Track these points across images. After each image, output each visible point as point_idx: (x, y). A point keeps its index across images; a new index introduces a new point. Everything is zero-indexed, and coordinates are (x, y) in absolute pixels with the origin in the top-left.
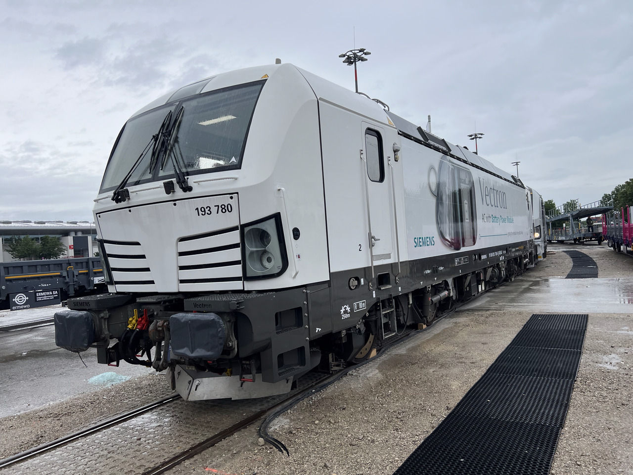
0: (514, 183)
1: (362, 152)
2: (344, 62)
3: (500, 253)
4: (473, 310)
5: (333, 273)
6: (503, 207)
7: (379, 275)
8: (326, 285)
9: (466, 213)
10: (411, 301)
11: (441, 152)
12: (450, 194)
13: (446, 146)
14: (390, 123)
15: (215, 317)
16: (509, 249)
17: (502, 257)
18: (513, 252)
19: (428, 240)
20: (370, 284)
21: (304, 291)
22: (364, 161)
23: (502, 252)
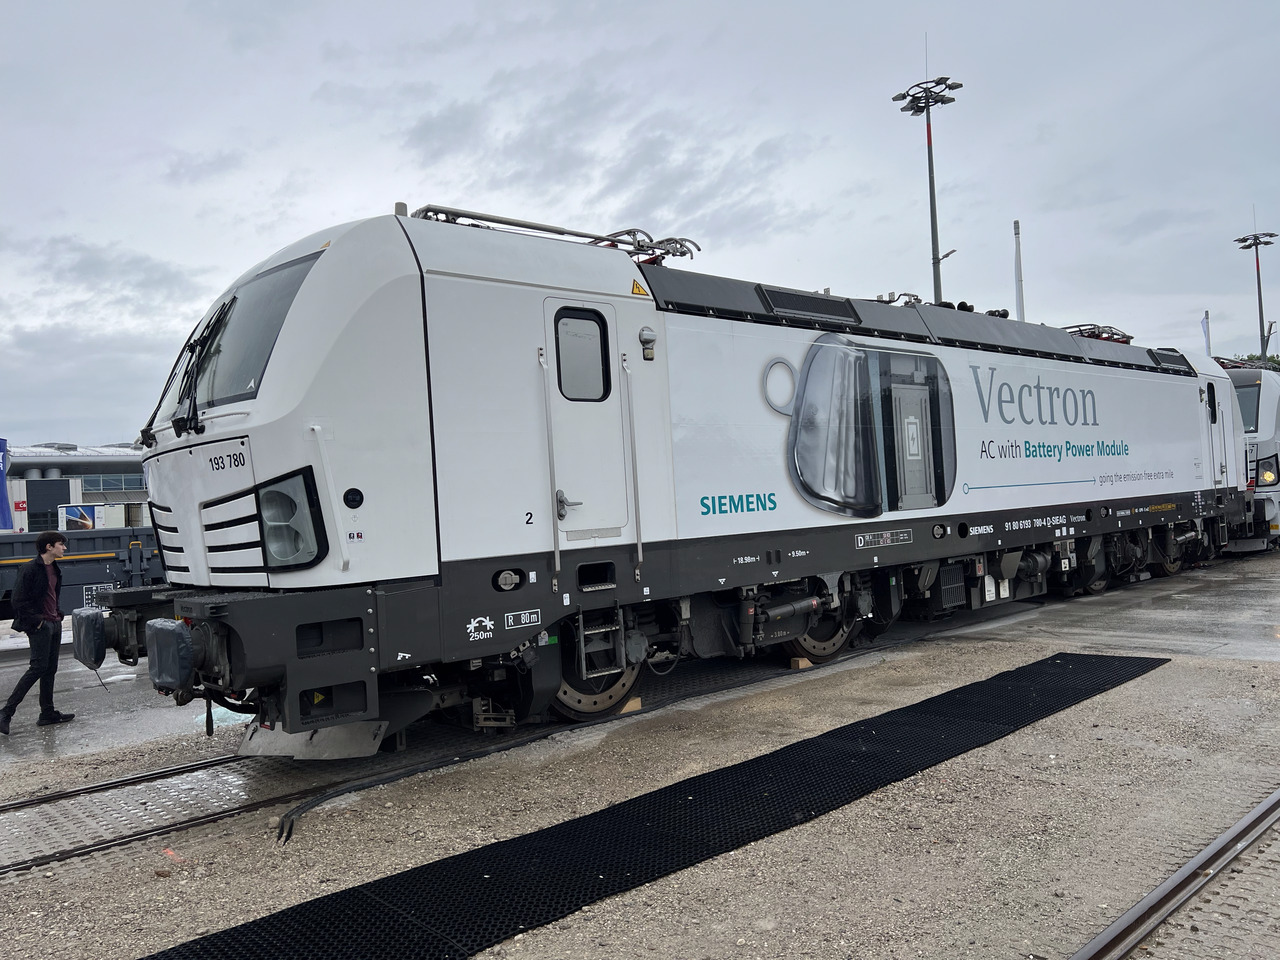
1: (541, 352)
2: (903, 109)
3: (1056, 520)
5: (448, 562)
6: (1081, 419)
7: (585, 566)
8: (431, 583)
9: (911, 442)
10: (686, 613)
11: (817, 329)
12: (845, 408)
13: (852, 314)
14: (636, 291)
15: (181, 626)
16: (1103, 511)
17: (1064, 529)
18: (1122, 518)
19: (751, 499)
20: (555, 582)
21: (369, 591)
22: (545, 366)
23: (1068, 519)
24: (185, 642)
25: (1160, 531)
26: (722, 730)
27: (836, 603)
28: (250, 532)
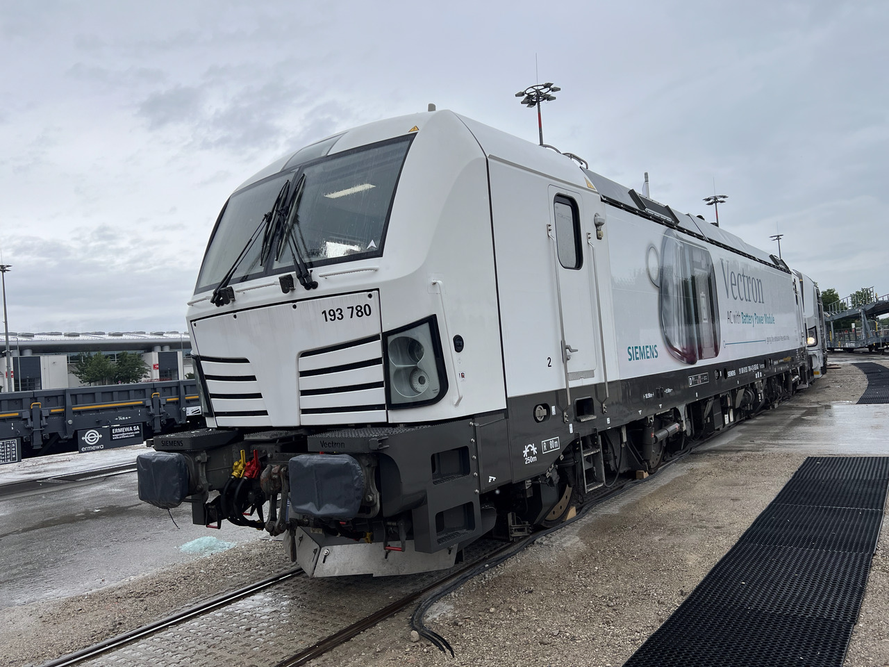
0: (774, 266)
1: (549, 228)
2: (522, 103)
3: (756, 367)
4: (717, 451)
5: (511, 398)
6: (758, 300)
7: (578, 401)
8: (502, 416)
9: (703, 310)
10: (625, 438)
11: (664, 224)
12: (678, 283)
13: (673, 216)
14: (589, 185)
15: (350, 459)
16: (769, 361)
17: (758, 373)
18: (775, 366)
19: (647, 349)
20: (566, 414)
21: (472, 423)
22: (554, 239)
23: (759, 367)
25: (787, 375)
27: (684, 427)
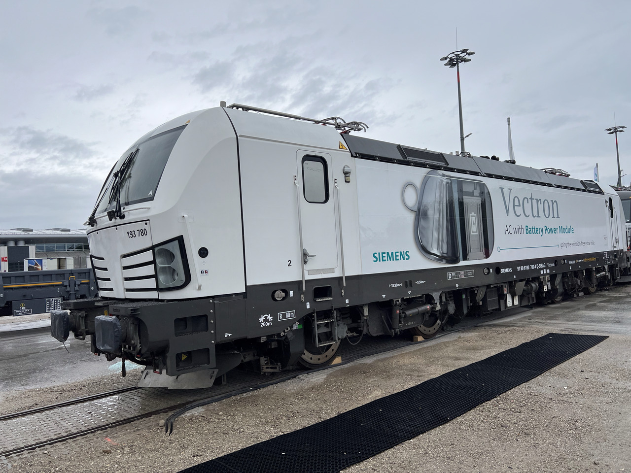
0: (584, 190)
1: (295, 178)
3: (541, 266)
5: (249, 286)
6: (551, 215)
7: (315, 288)
8: (241, 297)
9: (473, 226)
10: (366, 313)
11: (428, 168)
12: (441, 208)
13: (443, 160)
14: (341, 147)
15: (114, 319)
16: (563, 261)
17: (545, 270)
18: (572, 265)
19: (397, 254)
20: (302, 296)
21: (211, 301)
22: (297, 185)
23: (546, 265)
24: (117, 328)
25: (589, 271)
26: (387, 374)
27: (438, 308)
28: (150, 270)
